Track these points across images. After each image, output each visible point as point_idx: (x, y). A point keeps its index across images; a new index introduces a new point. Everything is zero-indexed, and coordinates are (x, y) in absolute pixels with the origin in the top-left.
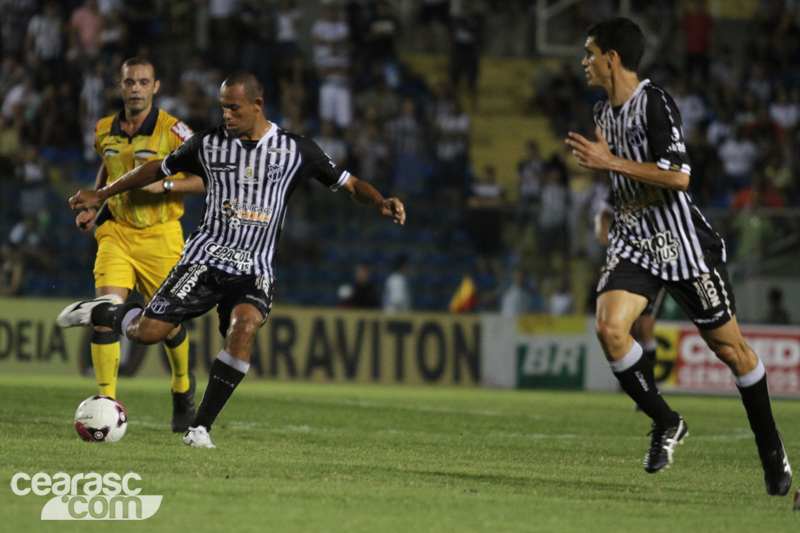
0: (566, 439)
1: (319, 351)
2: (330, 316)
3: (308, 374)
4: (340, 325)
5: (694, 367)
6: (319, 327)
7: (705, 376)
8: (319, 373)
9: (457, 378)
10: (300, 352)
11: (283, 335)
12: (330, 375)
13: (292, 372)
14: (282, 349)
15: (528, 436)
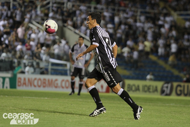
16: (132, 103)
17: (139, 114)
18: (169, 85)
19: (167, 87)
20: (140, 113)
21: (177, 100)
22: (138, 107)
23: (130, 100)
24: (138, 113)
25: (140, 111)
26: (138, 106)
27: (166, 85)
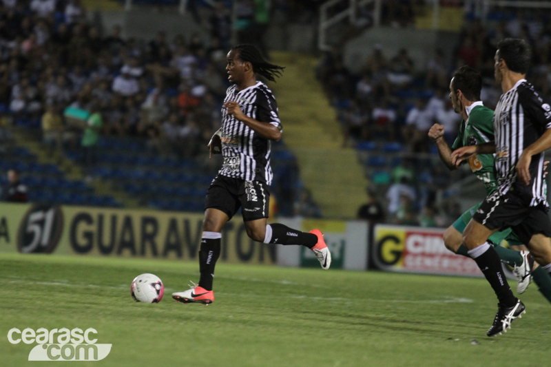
0: (335, 301)
1: (173, 240)
2: (180, 217)
3: (165, 255)
4: (187, 223)
5: (415, 255)
6: (173, 225)
7: (422, 261)
8: (172, 254)
9: (261, 259)
10: (160, 241)
11: (150, 229)
12: (180, 255)
13: (155, 253)
14: (149, 238)
15: (311, 298)
16: (502, 284)
17: (512, 320)
18: (50, 216)
19: (41, 223)
20: (513, 318)
21: (77, 268)
22: (516, 302)
23: (500, 278)
24: (510, 316)
25: (516, 314)
26: (516, 300)
27: (37, 216)
